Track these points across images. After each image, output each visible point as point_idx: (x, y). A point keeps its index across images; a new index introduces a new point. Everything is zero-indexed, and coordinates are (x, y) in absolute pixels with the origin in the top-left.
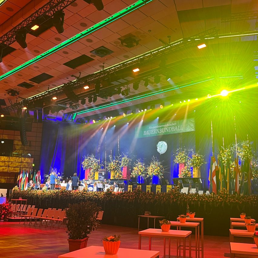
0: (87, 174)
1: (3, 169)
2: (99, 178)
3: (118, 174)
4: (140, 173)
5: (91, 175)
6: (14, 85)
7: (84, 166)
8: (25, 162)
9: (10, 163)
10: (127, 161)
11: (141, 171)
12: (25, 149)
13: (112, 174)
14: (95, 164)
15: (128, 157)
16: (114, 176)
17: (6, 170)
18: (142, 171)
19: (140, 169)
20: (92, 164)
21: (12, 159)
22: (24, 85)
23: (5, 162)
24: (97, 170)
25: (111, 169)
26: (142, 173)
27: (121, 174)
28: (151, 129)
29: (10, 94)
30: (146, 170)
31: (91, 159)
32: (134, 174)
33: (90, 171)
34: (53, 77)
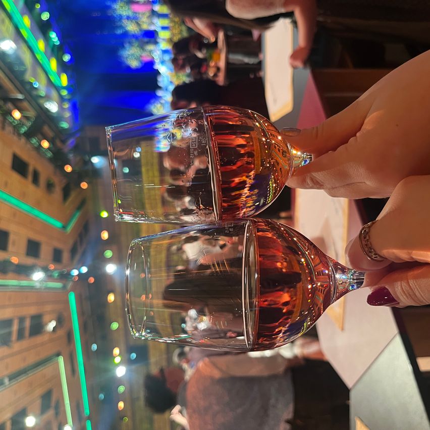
6: (38, 192)
22: (36, 179)
29: (53, 189)
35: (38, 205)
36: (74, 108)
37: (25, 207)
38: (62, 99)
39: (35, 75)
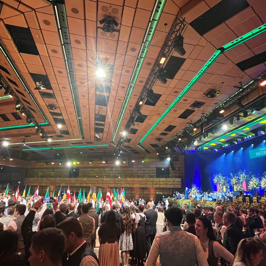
0: (218, 188)
1: (164, 186)
2: (227, 190)
3: (239, 187)
4: (255, 186)
5: (220, 188)
6: (157, 135)
7: (215, 182)
8: (176, 181)
9: (167, 182)
10: (244, 177)
11: (255, 184)
12: (176, 172)
13: (235, 187)
14: (222, 180)
15: (245, 174)
16: (237, 189)
17: (165, 187)
18: (257, 185)
19: (255, 183)
20: (220, 180)
21: (168, 179)
22: (163, 134)
23: (164, 181)
24: (224, 185)
25: (233, 184)
26: (257, 186)
27: (242, 187)
28: (262, 150)
29: (158, 140)
30: (260, 184)
31: (219, 176)
32: (250, 187)
33: (220, 185)
34: (176, 126)
35: (152, 134)
36: (193, 151)
37: (151, 129)
38: (198, 147)
39: (210, 137)
